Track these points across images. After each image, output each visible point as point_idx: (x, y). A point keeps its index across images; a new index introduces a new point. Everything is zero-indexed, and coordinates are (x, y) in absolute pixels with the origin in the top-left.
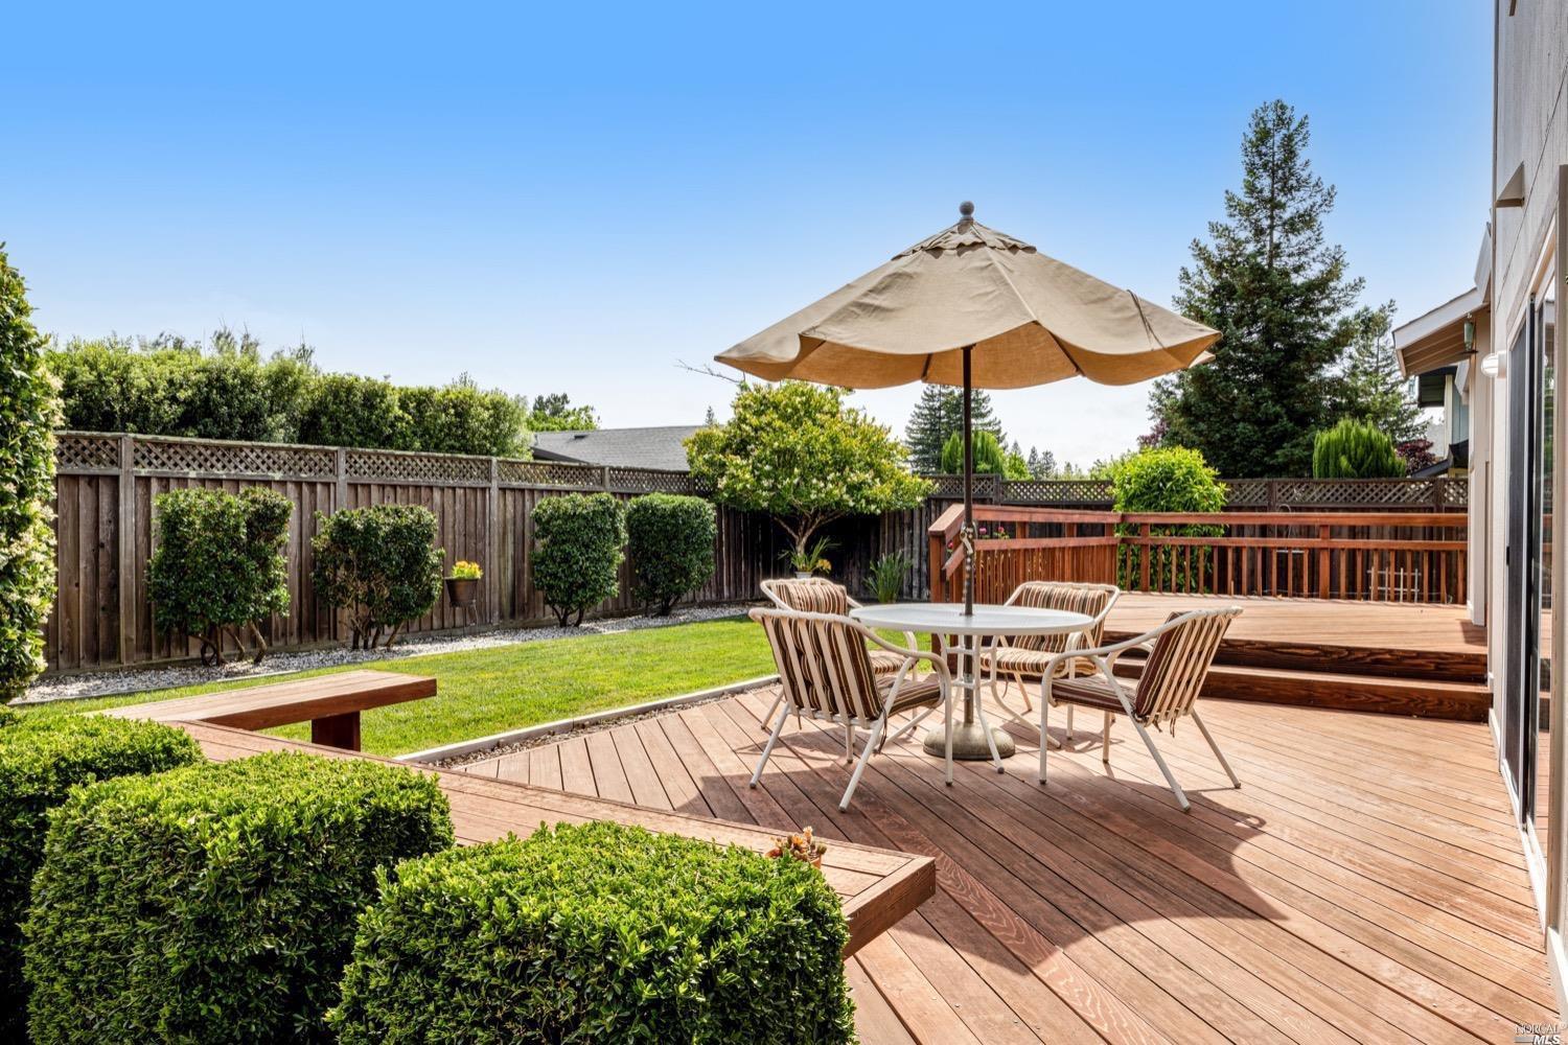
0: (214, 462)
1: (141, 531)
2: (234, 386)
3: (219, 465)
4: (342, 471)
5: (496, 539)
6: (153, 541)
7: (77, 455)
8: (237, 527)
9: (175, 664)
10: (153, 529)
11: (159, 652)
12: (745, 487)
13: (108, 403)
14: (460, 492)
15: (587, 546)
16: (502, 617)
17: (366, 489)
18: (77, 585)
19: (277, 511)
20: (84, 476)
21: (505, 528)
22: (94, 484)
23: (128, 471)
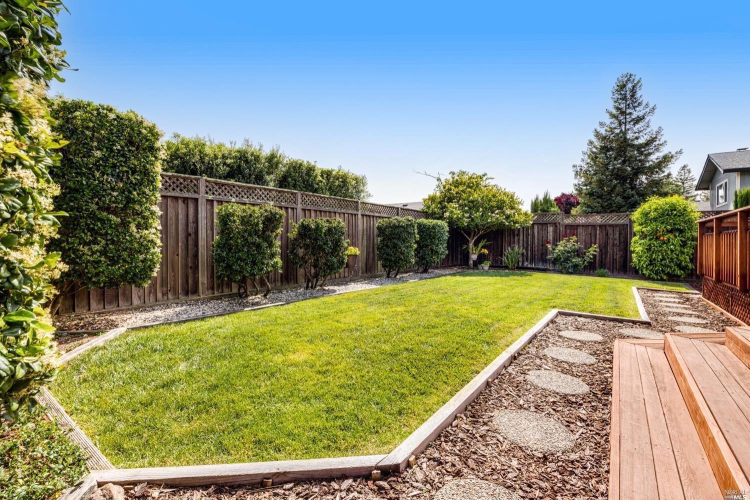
0: (243, 195)
1: (209, 228)
2: (251, 160)
3: (246, 196)
4: (299, 203)
5: (360, 237)
6: (215, 231)
7: (177, 186)
8: (257, 224)
9: (225, 296)
10: (215, 224)
11: (218, 290)
12: (458, 216)
13: (194, 164)
14: (346, 215)
15: (404, 241)
16: (362, 273)
17: (309, 212)
18: (178, 255)
19: (278, 216)
20: (181, 197)
21: (363, 233)
22: (186, 202)
23: (203, 196)
